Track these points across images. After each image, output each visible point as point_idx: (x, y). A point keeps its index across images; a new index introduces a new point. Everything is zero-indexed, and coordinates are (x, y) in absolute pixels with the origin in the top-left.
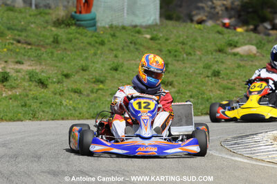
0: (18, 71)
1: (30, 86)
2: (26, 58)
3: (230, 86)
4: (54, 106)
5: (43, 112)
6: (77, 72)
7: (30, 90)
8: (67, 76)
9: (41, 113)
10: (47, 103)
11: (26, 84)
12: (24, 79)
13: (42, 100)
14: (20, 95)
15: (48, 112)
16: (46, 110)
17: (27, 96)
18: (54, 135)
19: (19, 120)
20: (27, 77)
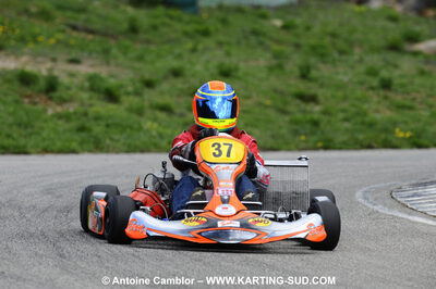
0: (72, 75)
1: (91, 98)
2: (86, 54)
3: (408, 103)
4: (128, 130)
5: (112, 139)
6: (165, 78)
7: (91, 105)
8: (149, 84)
9: (108, 142)
10: (117, 125)
11: (85, 96)
12: (82, 88)
13: (110, 122)
14: (75, 113)
15: (118, 141)
16: (116, 137)
17: (86, 114)
18: (127, 177)
19: (73, 152)
20: (87, 84)
